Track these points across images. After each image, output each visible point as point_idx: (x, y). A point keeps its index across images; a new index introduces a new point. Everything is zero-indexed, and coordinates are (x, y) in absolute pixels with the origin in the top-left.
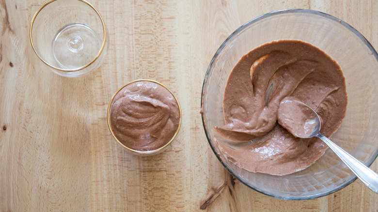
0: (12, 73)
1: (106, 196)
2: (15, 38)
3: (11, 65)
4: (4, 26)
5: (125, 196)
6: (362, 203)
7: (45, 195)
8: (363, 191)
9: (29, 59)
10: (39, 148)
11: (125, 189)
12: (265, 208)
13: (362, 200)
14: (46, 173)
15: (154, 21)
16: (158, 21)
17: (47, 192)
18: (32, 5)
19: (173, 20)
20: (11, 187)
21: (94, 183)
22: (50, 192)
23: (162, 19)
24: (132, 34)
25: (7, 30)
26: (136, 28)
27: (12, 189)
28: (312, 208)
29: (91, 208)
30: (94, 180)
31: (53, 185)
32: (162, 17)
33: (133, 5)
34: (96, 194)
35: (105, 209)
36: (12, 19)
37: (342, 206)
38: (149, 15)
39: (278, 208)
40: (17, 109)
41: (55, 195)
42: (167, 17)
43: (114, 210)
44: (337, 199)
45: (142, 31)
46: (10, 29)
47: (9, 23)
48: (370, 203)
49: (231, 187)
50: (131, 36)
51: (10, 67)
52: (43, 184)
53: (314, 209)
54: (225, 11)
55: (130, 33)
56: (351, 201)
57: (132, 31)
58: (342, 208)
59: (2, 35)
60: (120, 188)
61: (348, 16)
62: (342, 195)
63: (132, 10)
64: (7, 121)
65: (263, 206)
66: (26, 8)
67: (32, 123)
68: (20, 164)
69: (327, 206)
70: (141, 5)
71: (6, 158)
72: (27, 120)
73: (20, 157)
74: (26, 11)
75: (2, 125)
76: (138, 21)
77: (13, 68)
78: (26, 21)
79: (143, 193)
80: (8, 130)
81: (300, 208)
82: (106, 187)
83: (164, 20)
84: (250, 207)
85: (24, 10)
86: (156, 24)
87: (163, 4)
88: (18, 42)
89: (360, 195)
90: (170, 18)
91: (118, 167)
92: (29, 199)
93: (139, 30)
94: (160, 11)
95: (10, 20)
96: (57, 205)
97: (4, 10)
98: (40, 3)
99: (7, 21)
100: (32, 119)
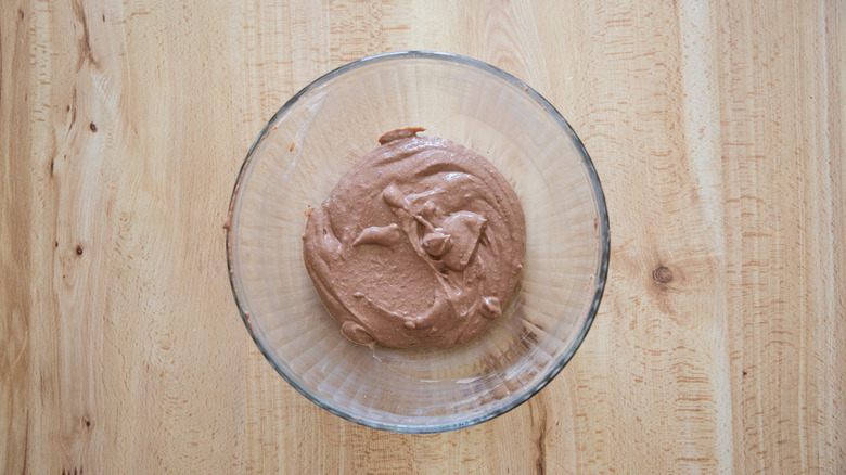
0: (95, 143)
2: (101, 76)
3: (93, 127)
4: (81, 54)
6: (801, 387)
7: (158, 381)
8: (802, 363)
9: (127, 117)
10: (144, 289)
12: (601, 401)
13: (802, 380)
14: (158, 337)
15: (368, 36)
16: (376, 34)
17: (161, 376)
18: (134, 14)
19: (405, 31)
20: (91, 368)
21: (252, 356)
22: (167, 375)
23: (383, 30)
24: (326, 62)
25: (87, 61)
26: (332, 49)
27: (91, 371)
28: (698, 399)
29: (249, 407)
31: (173, 362)
32: (385, 26)
33: (327, 7)
34: (258, 378)
35: (275, 408)
36: (96, 40)
37: (759, 394)
38: (358, 24)
39: (627, 401)
40: (104, 213)
41: (176, 381)
42: (393, 26)
43: (294, 409)
44: (749, 379)
45: (344, 54)
46: (92, 60)
47: (89, 49)
48: (819, 386)
50: (324, 66)
51: (91, 132)
52: (152, 360)
53: (702, 402)
54: (507, 11)
55: (323, 59)
56: (777, 383)
57: (326, 54)
58: (760, 398)
59: (77, 71)
61: (752, 12)
62: (759, 371)
63: (325, 15)
64: (84, 236)
65: (595, 397)
66: (122, 19)
67: (131, 239)
68: (108, 321)
69: (729, 394)
70: (342, 6)
71: (82, 309)
72: (123, 234)
73: (108, 307)
74: (123, 25)
75: (75, 245)
76: (338, 36)
77: (96, 135)
78: (122, 44)
80: (85, 254)
81: (673, 399)
83: (388, 31)
84: (569, 399)
85: (119, 23)
86: (373, 41)
87: (386, 2)
88: (106, 83)
89: (797, 370)
90: (399, 28)
92: (125, 390)
93: (339, 53)
94: (380, 16)
95: (92, 42)
96: (180, 401)
97: (81, 26)
98: (147, 10)
99: (85, 45)
100: (132, 231)
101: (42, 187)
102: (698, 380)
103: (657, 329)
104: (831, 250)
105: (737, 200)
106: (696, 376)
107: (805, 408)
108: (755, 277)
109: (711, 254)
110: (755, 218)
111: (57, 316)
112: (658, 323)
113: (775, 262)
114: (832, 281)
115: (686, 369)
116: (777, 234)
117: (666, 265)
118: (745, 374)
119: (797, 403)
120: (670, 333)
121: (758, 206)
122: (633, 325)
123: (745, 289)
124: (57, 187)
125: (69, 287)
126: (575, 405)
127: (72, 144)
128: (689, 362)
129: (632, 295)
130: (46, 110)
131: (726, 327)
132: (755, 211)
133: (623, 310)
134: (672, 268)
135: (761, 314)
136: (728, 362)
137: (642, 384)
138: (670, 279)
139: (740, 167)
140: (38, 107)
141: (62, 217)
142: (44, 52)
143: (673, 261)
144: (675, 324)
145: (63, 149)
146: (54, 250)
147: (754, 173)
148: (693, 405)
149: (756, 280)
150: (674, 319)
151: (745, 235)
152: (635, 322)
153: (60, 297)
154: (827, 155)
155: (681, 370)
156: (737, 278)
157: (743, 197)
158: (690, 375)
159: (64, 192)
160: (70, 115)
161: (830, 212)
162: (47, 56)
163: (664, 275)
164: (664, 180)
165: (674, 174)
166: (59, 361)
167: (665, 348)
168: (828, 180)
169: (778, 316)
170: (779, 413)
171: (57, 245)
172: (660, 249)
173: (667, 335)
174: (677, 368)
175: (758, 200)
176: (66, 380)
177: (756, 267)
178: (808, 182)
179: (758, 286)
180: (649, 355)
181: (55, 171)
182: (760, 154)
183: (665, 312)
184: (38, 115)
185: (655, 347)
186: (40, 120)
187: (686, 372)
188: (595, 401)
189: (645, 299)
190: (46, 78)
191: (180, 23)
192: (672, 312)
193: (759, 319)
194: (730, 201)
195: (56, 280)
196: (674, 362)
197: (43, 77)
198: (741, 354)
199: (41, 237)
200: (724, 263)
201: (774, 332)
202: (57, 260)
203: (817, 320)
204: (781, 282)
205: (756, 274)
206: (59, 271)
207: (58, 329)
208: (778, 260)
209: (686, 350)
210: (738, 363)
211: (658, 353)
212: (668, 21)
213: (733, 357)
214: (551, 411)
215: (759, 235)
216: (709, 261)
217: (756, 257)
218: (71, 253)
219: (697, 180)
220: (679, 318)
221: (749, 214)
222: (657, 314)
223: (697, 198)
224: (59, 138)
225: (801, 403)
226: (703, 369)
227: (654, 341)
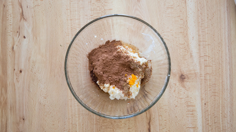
0: (25, 42)
1: (76, 107)
2: (27, 23)
3: (24, 37)
4: (21, 17)
6: (221, 108)
8: (221, 101)
9: (34, 34)
10: (39, 82)
12: (166, 112)
13: (221, 106)
14: (43, 95)
15: (101, 12)
16: (103, 11)
17: (44, 106)
18: (36, 6)
19: (111, 10)
20: (24, 104)
21: (70, 100)
22: (46, 106)
24: (89, 19)
25: (23, 19)
26: (91, 15)
27: (24, 105)
28: (192, 111)
29: (68, 114)
30: (69, 98)
31: (47, 102)
32: (106, 9)
33: (90, 4)
34: (71, 106)
35: (76, 114)
36: (25, 13)
37: (209, 110)
38: (98, 8)
39: (173, 112)
40: (28, 61)
41: (48, 107)
42: (108, 9)
43: (81, 115)
44: (206, 106)
45: (94, 17)
46: (24, 19)
47: (23, 15)
48: (225, 107)
50: (89, 20)
51: (24, 38)
52: (41, 102)
53: (194, 112)
54: (139, 5)
55: (88, 18)
56: (214, 107)
57: (89, 17)
58: (209, 111)
59: (20, 22)
61: (207, 5)
62: (209, 103)
63: (89, 6)
64: (22, 67)
65: (164, 111)
67: (35, 68)
68: (29, 91)
69: (201, 110)
70: (94, 4)
71: (22, 87)
72: (33, 67)
73: (29, 87)
74: (33, 9)
75: (20, 70)
76: (93, 12)
77: (25, 39)
78: (33, 14)
80: (23, 72)
81: (185, 111)
83: (107, 11)
84: (157, 111)
85: (32, 8)
86: (102, 13)
87: (106, 2)
88: (28, 25)
89: (219, 103)
90: (110, 10)
92: (34, 110)
93: (93, 17)
94: (104, 6)
96: (49, 113)
97: (21, 9)
98: (40, 5)
99: (22, 14)
100: (36, 66)
101: (10, 54)
102: (192, 106)
103: (181, 92)
104: (229, 70)
105: (203, 57)
106: (192, 105)
107: (222, 113)
108: (208, 78)
109: (196, 71)
110: (208, 61)
111: (15, 90)
112: (181, 90)
113: (213, 73)
114: (229, 78)
115: (189, 103)
116: (214, 66)
117: (183, 74)
118: (205, 104)
119: (220, 112)
121: (209, 58)
122: (175, 91)
123: (205, 81)
124: (15, 54)
125: (18, 82)
126: (159, 113)
127: (19, 42)
128: (190, 101)
129: (174, 83)
130: (11, 33)
131: (200, 91)
132: (208, 60)
133: (172, 87)
134: (185, 75)
135: (210, 88)
136: (201, 101)
137: (177, 107)
138: (184, 78)
139: (204, 48)
140: (9, 32)
141: (16, 62)
142: (11, 16)
143: (185, 73)
144: (186, 91)
145: (16, 43)
146: (14, 71)
147: (207, 49)
148: (191, 113)
149: (208, 79)
150: (186, 89)
151: (205, 66)
152: (175, 90)
153: (15, 84)
154: (227, 44)
155: (188, 103)
156: (203, 78)
157: (204, 56)
158: (190, 105)
159: (17, 55)
160: (18, 34)
161: (228, 60)
162: (12, 17)
163: (183, 77)
164: (183, 51)
165: (186, 49)
166: (15, 102)
167: (183, 97)
168: (227, 51)
169: (214, 88)
170: (215, 115)
171: (15, 70)
172: (182, 70)
173: (184, 94)
174: (187, 103)
175: (209, 57)
176: (17, 107)
177: (208, 75)
178: (222, 52)
179: (209, 80)
180: (179, 99)
181: (14, 49)
182: (209, 44)
183: (183, 87)
184: (9, 34)
185: (181, 97)
186: (10, 35)
187: (189, 104)
188: (164, 112)
189: (178, 84)
190: (11, 24)
191: (48, 8)
192: (185, 87)
193: (209, 89)
194: (201, 57)
195: (14, 80)
196: (186, 101)
197: (10, 23)
198: (204, 99)
199: (10, 68)
200: (199, 74)
201: (213, 93)
202: (15, 74)
203: (225, 89)
204: (215, 79)
205: (208, 77)
206: (15, 77)
207: (15, 93)
208: (214, 73)
209: (189, 98)
210: (203, 101)
211: (181, 99)
212: (183, 8)
213: (202, 100)
214: (152, 115)
215: (209, 66)
216: (195, 73)
217: (208, 72)
218: (19, 72)
219: (192, 51)
220: (187, 89)
221: (206, 60)
222: (181, 88)
223: (192, 56)
224: (15, 40)
225: (221, 112)
226: (194, 103)
227: (180, 95)
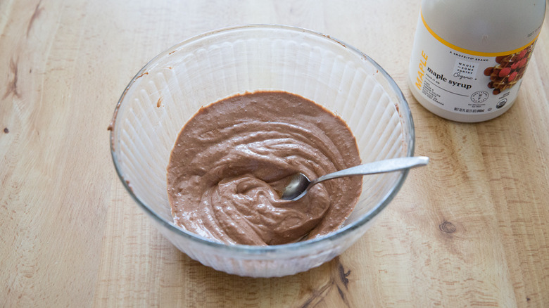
0: (5, 140)
1: (122, 303)
2: (20, 102)
3: (6, 131)
4: (8, 90)
5: (156, 302)
7: (15, 302)
9: (33, 125)
10: (20, 233)
11: (156, 291)
14: (24, 268)
17: (20, 297)
18: (53, 70)
21: (103, 283)
22: (25, 297)
25: (12, 94)
30: (104, 278)
31: (32, 287)
34: (105, 299)
36: (22, 83)
41: (32, 302)
44: (533, 304)
46: (16, 93)
47: (16, 87)
49: (342, 287)
51: (4, 133)
52: (15, 286)
59: (3, 99)
60: (148, 291)
62: (540, 297)
66: (44, 72)
67: (18, 200)
72: (12, 196)
74: (43, 75)
77: (7, 135)
78: (40, 85)
79: (187, 297)
82: (122, 289)
85: (41, 74)
88: (23, 106)
91: (147, 258)
95: (18, 84)
97: (13, 75)
98: (63, 67)
99: (13, 86)
100: (20, 194)
102: (489, 304)
103: (448, 266)
105: (497, 180)
106: (487, 301)
108: (523, 229)
109: (485, 214)
110: (515, 191)
112: (448, 261)
113: (537, 220)
115: (477, 295)
116: (534, 201)
117: (449, 221)
118: (528, 299)
120: (459, 268)
121: (516, 184)
122: (428, 262)
123: (516, 238)
128: (479, 290)
129: (424, 241)
131: (506, 264)
132: (514, 186)
133: (418, 252)
134: (455, 223)
135: (533, 255)
136: (512, 291)
137: (441, 307)
138: (454, 231)
139: (497, 160)
143: (455, 219)
144: (463, 263)
147: (508, 163)
149: (525, 232)
150: (462, 259)
151: (509, 202)
152: (429, 260)
155: (472, 296)
156: (509, 230)
157: (502, 177)
158: (481, 300)
163: (449, 227)
164: (441, 166)
165: (447, 163)
167: (457, 280)
172: (443, 210)
173: (457, 270)
174: (469, 295)
175: (515, 180)
177: (522, 223)
179: (526, 236)
180: (444, 285)
182: (511, 152)
183: (453, 253)
185: (449, 278)
187: (477, 298)
189: (435, 244)
191: (84, 75)
192: (459, 253)
193: (532, 259)
194: (493, 180)
196: (465, 290)
198: (522, 284)
200: (495, 219)
201: (547, 268)
204: (545, 233)
205: (523, 228)
208: (539, 218)
209: (475, 281)
210: (521, 291)
211: (453, 283)
213: (516, 287)
215: (521, 202)
216: (483, 218)
217: (521, 216)
219: (466, 167)
220: (465, 258)
221: (509, 189)
222: (447, 255)
223: (468, 178)
226: (492, 296)
227: (447, 274)
